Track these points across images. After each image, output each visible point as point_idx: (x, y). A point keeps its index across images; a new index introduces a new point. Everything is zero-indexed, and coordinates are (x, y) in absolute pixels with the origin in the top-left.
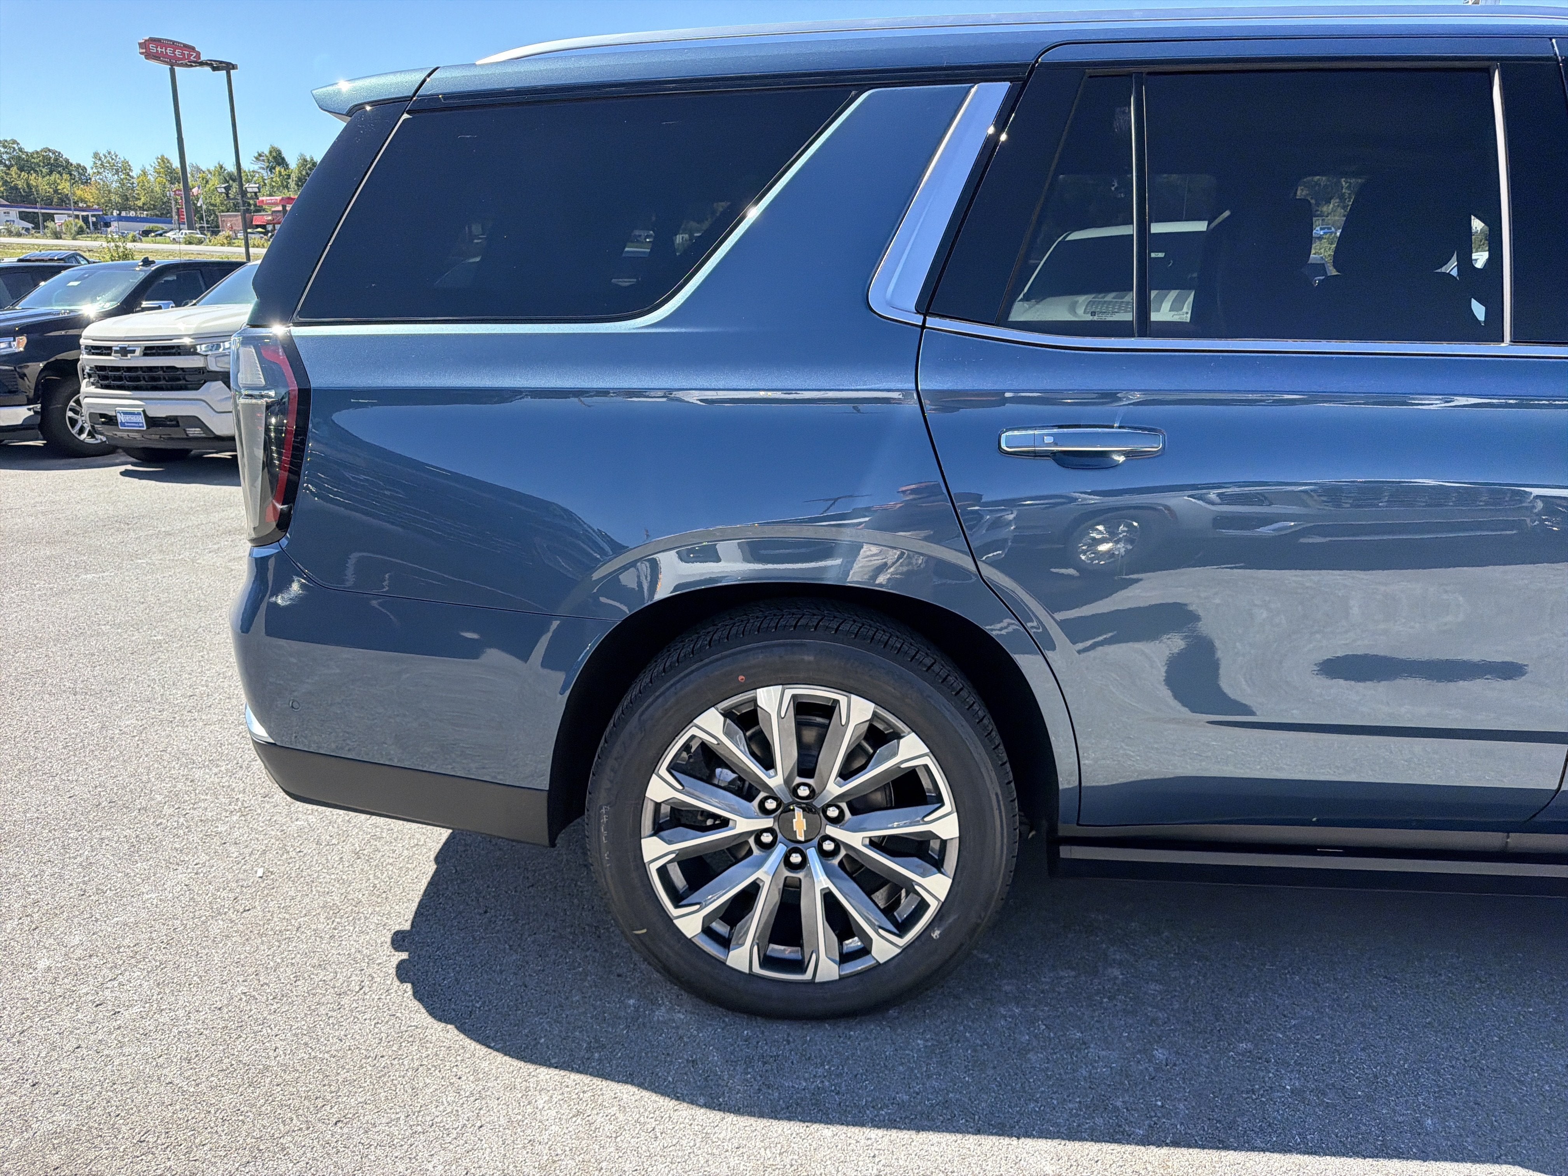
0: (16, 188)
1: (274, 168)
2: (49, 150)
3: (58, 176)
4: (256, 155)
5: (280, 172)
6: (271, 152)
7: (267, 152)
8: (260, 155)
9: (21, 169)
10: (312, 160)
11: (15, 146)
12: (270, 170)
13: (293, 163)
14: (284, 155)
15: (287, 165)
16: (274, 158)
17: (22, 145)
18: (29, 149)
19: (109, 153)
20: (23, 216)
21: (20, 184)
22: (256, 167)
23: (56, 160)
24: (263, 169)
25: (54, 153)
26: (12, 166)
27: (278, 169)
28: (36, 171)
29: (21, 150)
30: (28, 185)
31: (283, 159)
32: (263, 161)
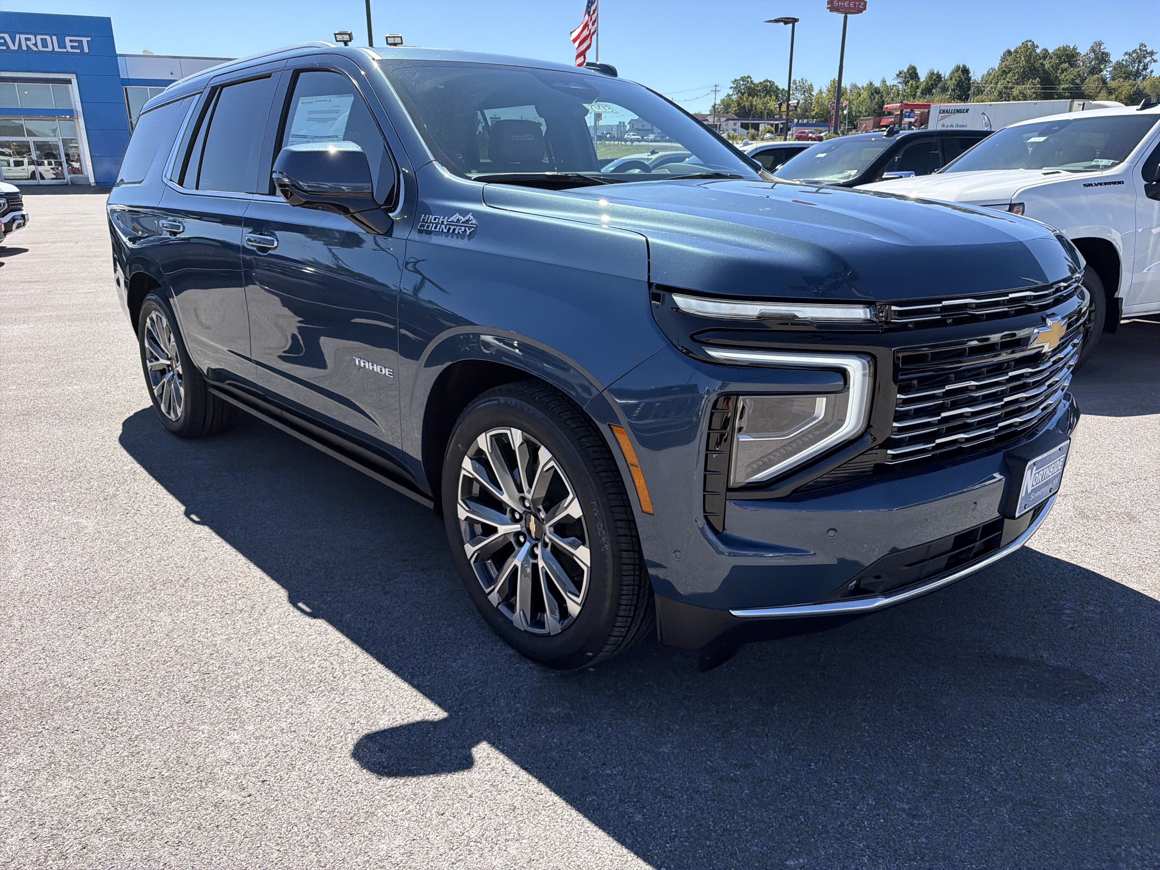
0: (744, 107)
1: (908, 82)
2: (768, 81)
3: (769, 98)
4: (898, 72)
5: (912, 85)
6: (908, 70)
7: (905, 70)
8: (900, 73)
9: (749, 95)
10: (938, 73)
11: (749, 80)
12: (906, 84)
13: (923, 76)
14: (918, 71)
15: (919, 79)
16: (910, 75)
17: (753, 79)
18: (756, 81)
19: (802, 80)
20: (745, 126)
21: (747, 104)
22: (895, 82)
23: (771, 87)
24: (901, 83)
25: (770, 82)
26: (745, 92)
27: (910, 82)
28: (757, 96)
29: (752, 82)
30: (751, 105)
31: (917, 74)
32: (902, 77)
